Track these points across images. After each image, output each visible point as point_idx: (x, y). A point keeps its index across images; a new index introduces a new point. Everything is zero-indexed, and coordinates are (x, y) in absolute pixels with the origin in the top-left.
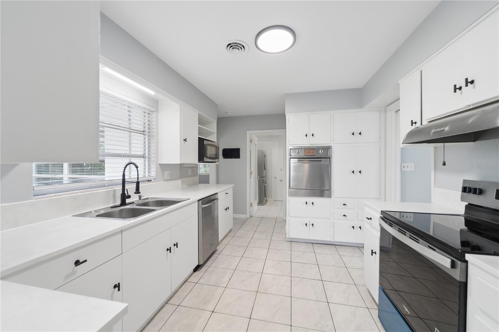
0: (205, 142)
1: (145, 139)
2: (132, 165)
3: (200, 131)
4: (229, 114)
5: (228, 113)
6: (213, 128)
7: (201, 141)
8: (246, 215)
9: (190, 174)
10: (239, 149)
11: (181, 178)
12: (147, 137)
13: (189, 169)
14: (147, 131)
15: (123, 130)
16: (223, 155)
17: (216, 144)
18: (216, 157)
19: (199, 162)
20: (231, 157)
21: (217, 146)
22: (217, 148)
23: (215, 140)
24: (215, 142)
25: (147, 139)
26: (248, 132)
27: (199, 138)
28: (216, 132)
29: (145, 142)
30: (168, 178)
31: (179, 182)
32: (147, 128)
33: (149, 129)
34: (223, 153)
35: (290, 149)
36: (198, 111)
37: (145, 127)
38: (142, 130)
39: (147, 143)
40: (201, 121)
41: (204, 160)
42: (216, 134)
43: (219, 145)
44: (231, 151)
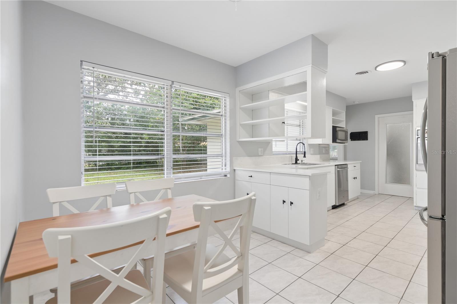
0: (338, 129)
1: (300, 129)
2: (301, 144)
3: (334, 121)
4: (357, 103)
5: (355, 103)
6: (343, 117)
7: (334, 128)
8: (374, 192)
9: (324, 152)
10: (367, 132)
11: (319, 154)
12: (301, 128)
13: (323, 149)
14: (301, 125)
15: (294, 126)
16: (350, 138)
17: (345, 129)
18: (346, 139)
19: (333, 143)
20: (359, 139)
21: (346, 131)
22: (346, 132)
23: (344, 126)
24: (344, 128)
25: (301, 130)
26: (377, 117)
27: (333, 126)
28: (345, 120)
29: (300, 132)
30: (312, 153)
31: (318, 156)
32: (301, 123)
33: (302, 123)
34: (350, 136)
35: (418, 130)
36: (332, 108)
37: (300, 123)
38: (299, 125)
39: (301, 132)
40: (334, 114)
41: (337, 142)
42: (345, 122)
43: (347, 130)
44: (359, 134)
